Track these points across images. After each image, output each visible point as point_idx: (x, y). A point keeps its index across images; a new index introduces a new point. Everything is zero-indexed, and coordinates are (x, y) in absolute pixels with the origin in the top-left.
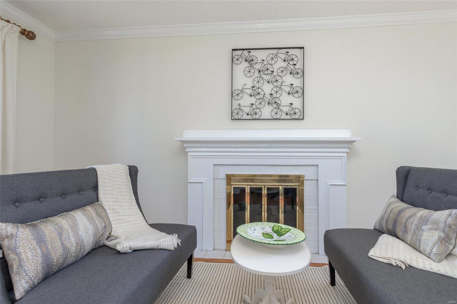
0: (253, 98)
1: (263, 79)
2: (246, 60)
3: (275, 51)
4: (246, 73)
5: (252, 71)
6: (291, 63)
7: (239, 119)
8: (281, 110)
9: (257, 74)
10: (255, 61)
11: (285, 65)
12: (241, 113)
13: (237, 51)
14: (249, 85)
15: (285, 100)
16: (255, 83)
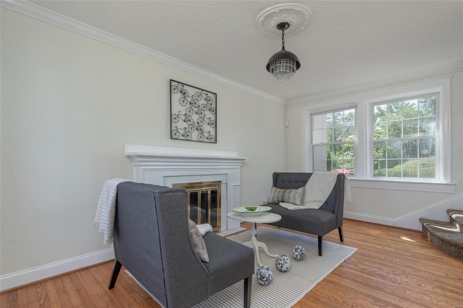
0: (186, 123)
1: (193, 110)
2: (181, 92)
3: (200, 91)
4: (181, 102)
5: (185, 101)
6: (209, 102)
7: (176, 139)
8: (204, 135)
9: (188, 105)
10: (187, 94)
11: (205, 102)
12: (177, 134)
13: (173, 82)
14: (183, 113)
15: (207, 128)
16: (188, 112)
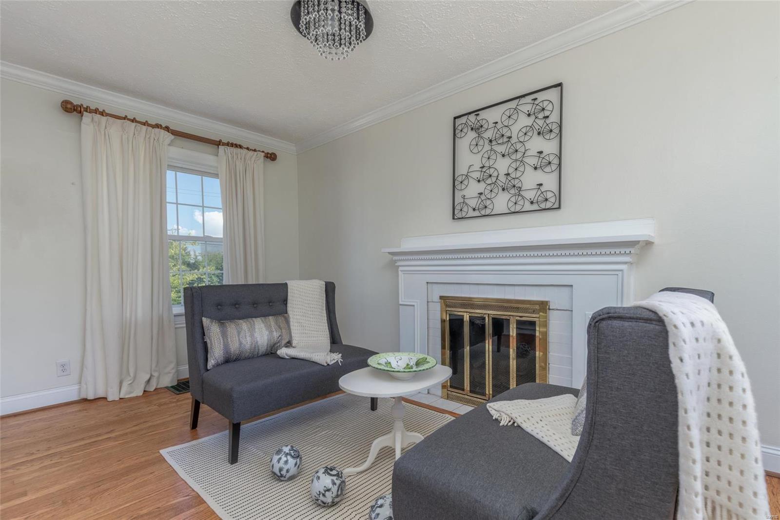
0: (482, 183)
1: (495, 152)
2: (472, 129)
3: (513, 104)
4: (472, 147)
5: (481, 143)
6: (541, 115)
7: (462, 218)
8: (523, 197)
9: (487, 147)
10: (485, 126)
11: (529, 121)
12: (465, 209)
13: (462, 118)
14: (477, 167)
15: (529, 179)
16: (484, 160)
